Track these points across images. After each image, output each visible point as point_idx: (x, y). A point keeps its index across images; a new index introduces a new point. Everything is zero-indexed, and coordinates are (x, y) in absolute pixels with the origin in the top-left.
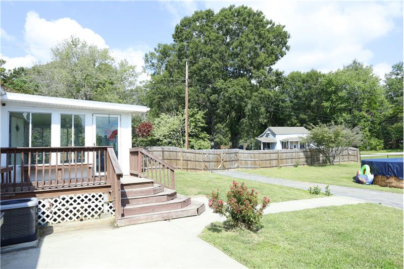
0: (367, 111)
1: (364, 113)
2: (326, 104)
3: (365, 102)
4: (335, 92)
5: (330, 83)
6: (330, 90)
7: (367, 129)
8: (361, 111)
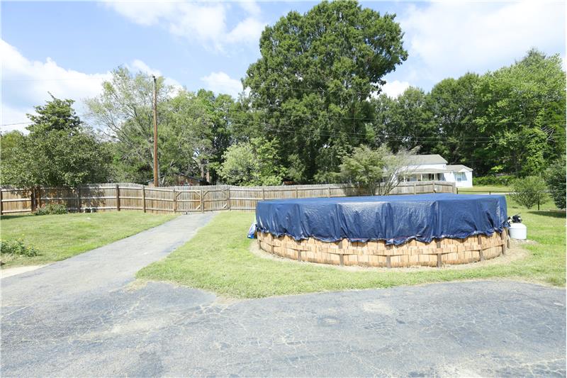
0: (544, 127)
1: (536, 130)
2: (479, 121)
3: (540, 113)
4: (493, 102)
5: (486, 89)
6: (485, 99)
7: (540, 153)
8: (532, 126)
